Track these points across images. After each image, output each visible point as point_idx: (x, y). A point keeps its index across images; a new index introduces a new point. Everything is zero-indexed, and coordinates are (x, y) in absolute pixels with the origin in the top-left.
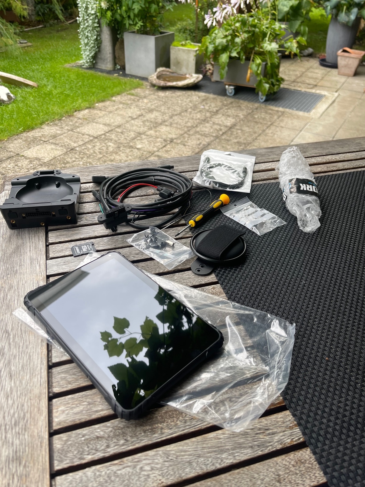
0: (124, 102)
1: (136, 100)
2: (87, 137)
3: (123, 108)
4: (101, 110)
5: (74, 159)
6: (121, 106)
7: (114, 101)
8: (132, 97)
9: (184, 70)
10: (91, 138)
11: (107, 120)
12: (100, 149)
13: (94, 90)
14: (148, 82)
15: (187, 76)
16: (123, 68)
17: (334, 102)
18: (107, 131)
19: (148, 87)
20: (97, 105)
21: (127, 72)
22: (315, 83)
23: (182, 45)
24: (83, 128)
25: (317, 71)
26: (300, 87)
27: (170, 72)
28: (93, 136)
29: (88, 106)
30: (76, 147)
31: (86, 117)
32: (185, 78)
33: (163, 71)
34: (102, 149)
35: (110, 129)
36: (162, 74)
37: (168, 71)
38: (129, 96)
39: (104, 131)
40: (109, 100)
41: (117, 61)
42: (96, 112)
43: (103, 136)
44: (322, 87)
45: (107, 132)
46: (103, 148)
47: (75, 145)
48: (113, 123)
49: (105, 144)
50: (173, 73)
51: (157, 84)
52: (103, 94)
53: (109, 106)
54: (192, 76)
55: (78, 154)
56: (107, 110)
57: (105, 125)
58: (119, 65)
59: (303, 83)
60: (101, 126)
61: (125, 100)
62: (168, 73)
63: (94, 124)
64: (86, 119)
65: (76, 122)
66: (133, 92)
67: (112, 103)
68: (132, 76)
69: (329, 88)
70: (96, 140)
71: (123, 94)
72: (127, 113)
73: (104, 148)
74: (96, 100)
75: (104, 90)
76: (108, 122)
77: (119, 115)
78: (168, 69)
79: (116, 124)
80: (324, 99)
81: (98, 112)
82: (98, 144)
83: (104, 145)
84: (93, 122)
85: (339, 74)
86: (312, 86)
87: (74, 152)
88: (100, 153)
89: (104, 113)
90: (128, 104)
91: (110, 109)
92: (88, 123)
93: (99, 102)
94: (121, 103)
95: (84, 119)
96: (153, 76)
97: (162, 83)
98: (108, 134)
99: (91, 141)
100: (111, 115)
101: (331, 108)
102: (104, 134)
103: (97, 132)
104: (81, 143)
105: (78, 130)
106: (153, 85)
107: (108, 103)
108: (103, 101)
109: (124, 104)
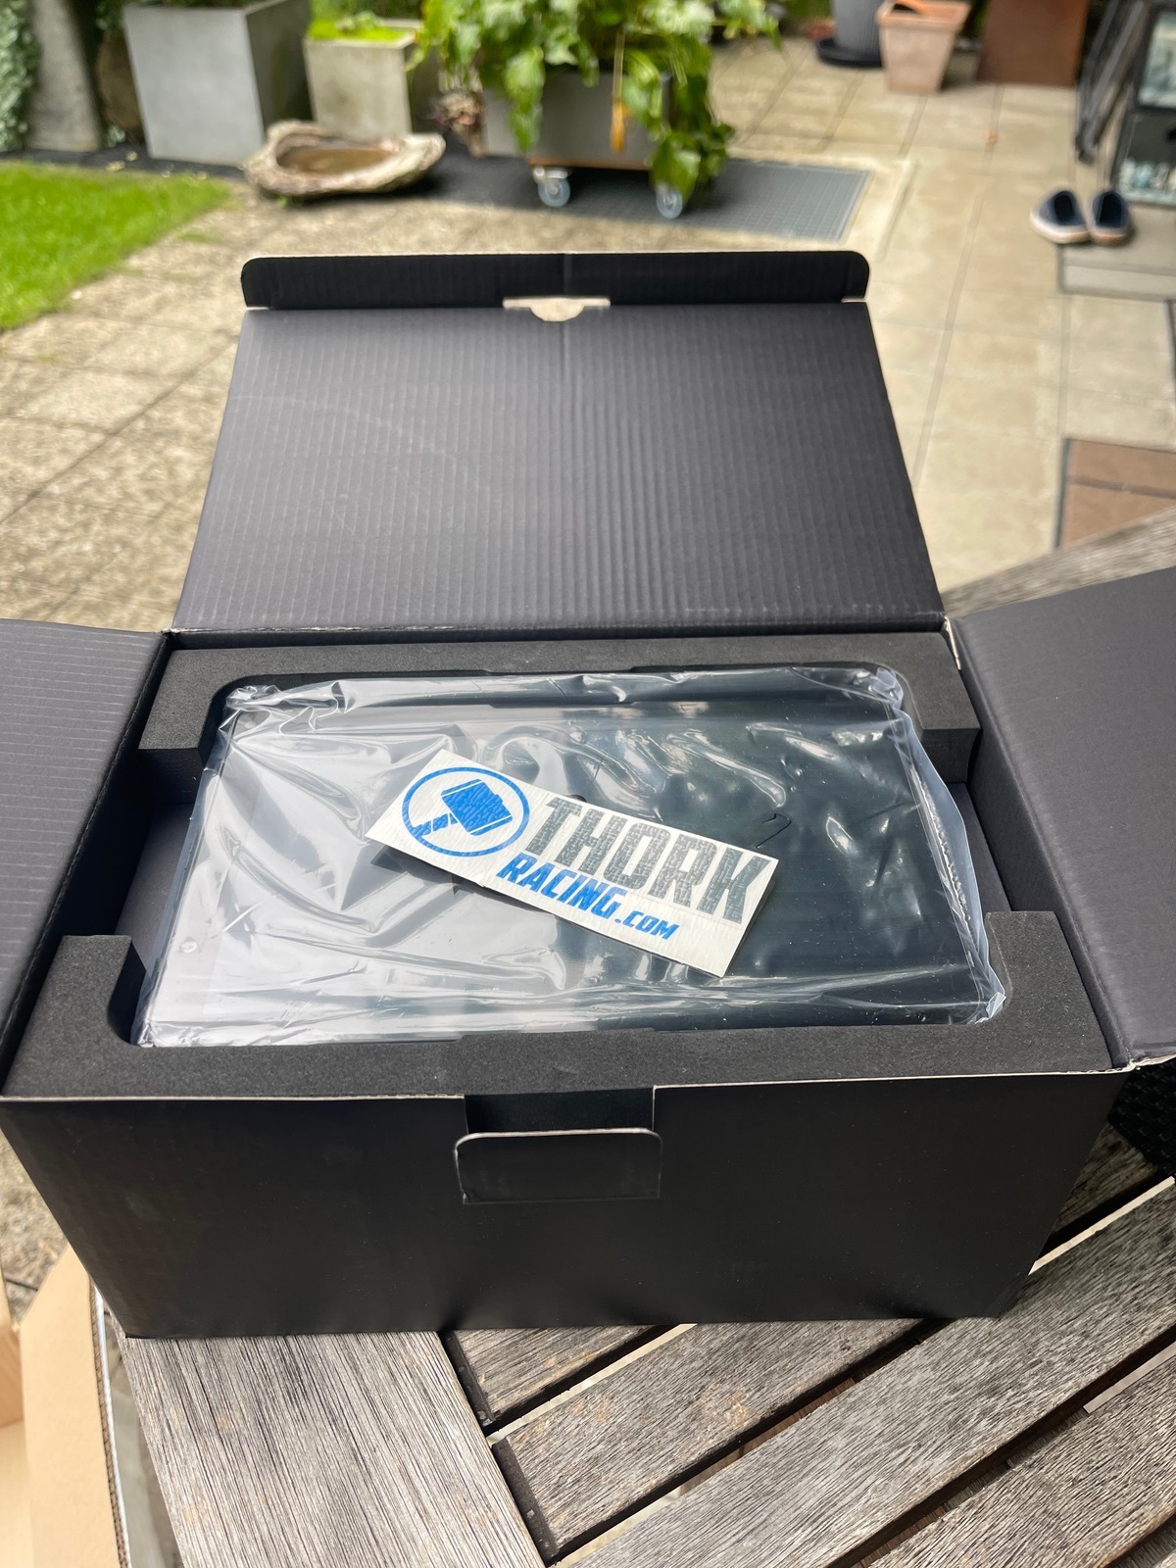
0: (177, 271)
1: (221, 259)
2: (78, 433)
3: (182, 296)
4: (96, 314)
5: (53, 535)
6: (171, 289)
7: (139, 273)
8: (204, 249)
9: (366, 126)
10: (97, 438)
11: (134, 353)
12: (143, 477)
13: (50, 237)
14: (247, 182)
15: (387, 145)
16: (137, 138)
17: (906, 193)
18: (150, 399)
19: (252, 202)
20: (77, 295)
21: (156, 148)
22: (823, 130)
23: (346, 32)
24: (51, 398)
25: (816, 83)
26: (779, 148)
27: (322, 138)
28: (97, 428)
29: (43, 304)
30: (48, 482)
31: (48, 351)
32: (379, 157)
33: (293, 135)
34: (153, 479)
35: (158, 390)
36: (294, 149)
37: (311, 135)
38: (192, 248)
39: (140, 403)
40: (119, 271)
41: (110, 115)
42: (81, 324)
43: (140, 424)
44: (853, 141)
45: (152, 405)
46: (156, 472)
47: (42, 474)
48: (163, 362)
49: (159, 453)
50: (330, 138)
51: (286, 189)
52: (90, 249)
53: (125, 294)
54: (403, 144)
55: (63, 509)
56: (124, 313)
57: (133, 373)
58: (121, 128)
59: (785, 130)
60: (120, 381)
61: (183, 264)
62: (312, 142)
63: (90, 376)
64: (52, 360)
65: (16, 377)
66: (200, 226)
67: (134, 283)
68: (180, 166)
69: (874, 145)
70: (118, 443)
71: (166, 242)
72: (204, 318)
73: (160, 473)
74: (68, 280)
75: (89, 231)
76: (139, 360)
77: (174, 328)
78: (307, 127)
79: (176, 364)
80: (871, 187)
81: (91, 324)
82: (130, 458)
83: (152, 458)
84: (86, 369)
85: (893, 87)
86: (814, 142)
87: (46, 503)
88: (150, 494)
89: (112, 325)
90: (194, 281)
91: (134, 305)
92: (64, 376)
93: (81, 281)
94: (167, 277)
95: (43, 359)
96: (262, 157)
97: (302, 183)
98: (156, 414)
99: (100, 448)
100: (143, 331)
101: (905, 216)
102: (141, 415)
103: (109, 409)
104: (61, 463)
105: (34, 408)
106: (270, 195)
107: (116, 284)
108: (96, 278)
109: (179, 280)
